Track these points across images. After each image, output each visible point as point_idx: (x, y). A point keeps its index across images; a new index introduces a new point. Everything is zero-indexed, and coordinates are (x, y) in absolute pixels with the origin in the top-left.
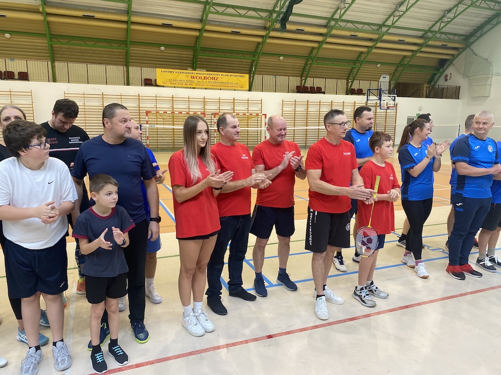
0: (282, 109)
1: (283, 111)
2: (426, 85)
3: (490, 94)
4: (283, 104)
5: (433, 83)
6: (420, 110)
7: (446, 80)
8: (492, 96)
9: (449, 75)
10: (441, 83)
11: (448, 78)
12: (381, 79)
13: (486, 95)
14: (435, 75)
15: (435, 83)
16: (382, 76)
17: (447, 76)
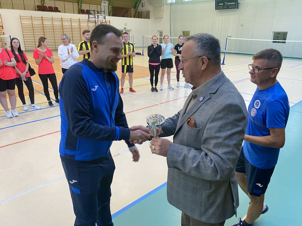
0: (21, 22)
1: (21, 24)
2: (133, 9)
3: (163, 16)
4: (21, 18)
5: (136, 9)
6: (126, 26)
7: (143, 6)
8: (164, 18)
9: (144, 3)
10: (140, 9)
11: (144, 5)
12: (103, 4)
13: (161, 17)
14: (137, 3)
15: (137, 8)
16: (103, 2)
17: (143, 4)
